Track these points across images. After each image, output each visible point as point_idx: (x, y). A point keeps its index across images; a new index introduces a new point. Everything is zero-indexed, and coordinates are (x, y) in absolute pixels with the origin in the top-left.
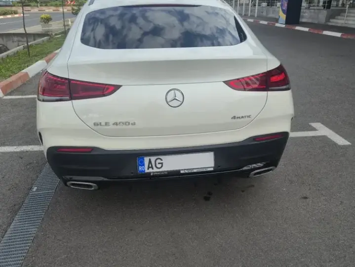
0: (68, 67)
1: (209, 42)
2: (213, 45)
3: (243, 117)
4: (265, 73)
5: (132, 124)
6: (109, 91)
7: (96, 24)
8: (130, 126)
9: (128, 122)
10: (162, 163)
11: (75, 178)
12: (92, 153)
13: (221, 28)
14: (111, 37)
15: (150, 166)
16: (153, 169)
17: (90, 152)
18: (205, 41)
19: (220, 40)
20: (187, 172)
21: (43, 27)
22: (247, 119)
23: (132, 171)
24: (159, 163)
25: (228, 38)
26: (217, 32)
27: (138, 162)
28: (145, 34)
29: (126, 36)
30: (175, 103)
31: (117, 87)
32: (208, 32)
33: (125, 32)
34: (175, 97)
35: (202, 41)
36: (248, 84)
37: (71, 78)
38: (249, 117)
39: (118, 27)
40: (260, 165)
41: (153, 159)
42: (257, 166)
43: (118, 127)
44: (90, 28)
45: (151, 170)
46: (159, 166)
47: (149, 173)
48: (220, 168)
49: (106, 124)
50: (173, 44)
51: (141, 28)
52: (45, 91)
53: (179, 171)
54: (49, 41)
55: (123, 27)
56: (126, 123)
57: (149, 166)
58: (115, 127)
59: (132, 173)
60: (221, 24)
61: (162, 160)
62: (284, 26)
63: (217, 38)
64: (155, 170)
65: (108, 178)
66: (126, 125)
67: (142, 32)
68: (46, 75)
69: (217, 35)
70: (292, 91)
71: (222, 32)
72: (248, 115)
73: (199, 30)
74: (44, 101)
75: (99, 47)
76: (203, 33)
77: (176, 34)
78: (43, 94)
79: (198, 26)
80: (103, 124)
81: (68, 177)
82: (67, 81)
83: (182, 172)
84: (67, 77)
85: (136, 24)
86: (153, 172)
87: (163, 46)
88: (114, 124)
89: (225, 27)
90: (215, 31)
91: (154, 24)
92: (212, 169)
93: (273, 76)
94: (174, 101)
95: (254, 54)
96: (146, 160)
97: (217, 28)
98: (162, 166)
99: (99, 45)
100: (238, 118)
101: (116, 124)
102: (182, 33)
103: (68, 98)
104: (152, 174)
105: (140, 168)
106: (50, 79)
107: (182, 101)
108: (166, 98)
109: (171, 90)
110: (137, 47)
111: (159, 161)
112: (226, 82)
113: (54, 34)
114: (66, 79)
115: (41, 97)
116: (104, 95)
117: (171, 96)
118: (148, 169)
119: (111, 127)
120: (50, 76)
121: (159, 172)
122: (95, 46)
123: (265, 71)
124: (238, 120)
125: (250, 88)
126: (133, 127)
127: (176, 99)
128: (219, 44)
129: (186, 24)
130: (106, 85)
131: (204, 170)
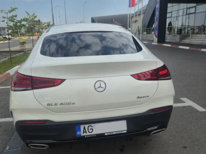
0: (31, 69)
1: (118, 52)
2: (121, 53)
3: (144, 97)
4: (156, 69)
5: (72, 104)
6: (58, 82)
7: (51, 43)
8: (71, 105)
9: (69, 103)
10: (92, 129)
11: (34, 141)
12: (46, 124)
13: (125, 44)
14: (60, 50)
15: (85, 131)
16: (86, 133)
17: (44, 123)
18: (116, 51)
19: (125, 50)
20: (109, 134)
21: (20, 47)
22: (147, 98)
23: (72, 135)
24: (90, 129)
25: (130, 49)
26: (122, 46)
27: (76, 129)
28: (81, 48)
29: (69, 50)
30: (100, 89)
31: (63, 81)
32: (117, 46)
33: (69, 47)
34: (101, 85)
35: (114, 51)
36: (145, 76)
37: (33, 75)
38: (148, 97)
39: (64, 45)
40: (156, 127)
41: (86, 126)
42: (154, 129)
43: (63, 106)
44: (47, 45)
45: (85, 134)
46: (90, 131)
47: (84, 136)
48: (130, 131)
49: (56, 104)
50: (97, 53)
51: (78, 45)
52: (15, 85)
53: (104, 134)
54: (24, 55)
55: (67, 45)
56: (68, 103)
57: (83, 132)
58: (61, 106)
59: (72, 136)
60: (125, 41)
61: (92, 127)
62: (157, 44)
63: (123, 49)
64: (88, 134)
65: (56, 141)
66: (68, 104)
67: (79, 47)
68: (17, 74)
69: (123, 47)
70: (172, 80)
71: (126, 46)
72: (147, 95)
73: (112, 45)
74: (15, 91)
75: (52, 56)
76: (114, 47)
77: (98, 48)
78: (15, 86)
79: (111, 43)
80: (53, 104)
81: (29, 141)
82: (30, 78)
83: (106, 134)
84: (31, 75)
85: (75, 43)
86: (87, 135)
87: (91, 55)
88: (60, 104)
89: (127, 43)
90: (121, 45)
91: (86, 43)
92: (126, 132)
93: (160, 71)
94: (100, 88)
95: (144, 58)
96: (82, 127)
97: (123, 44)
98: (93, 131)
99: (52, 55)
100: (141, 97)
101: (62, 104)
102: (101, 47)
103: (30, 88)
104: (86, 137)
105: (78, 133)
106: (19, 76)
107: (105, 88)
108: (95, 87)
109: (97, 81)
110: (76, 56)
111: (90, 128)
112: (132, 75)
113: (27, 51)
114: (30, 76)
115: (13, 88)
116: (55, 86)
117: (98, 85)
118: (83, 133)
119: (59, 106)
120: (20, 75)
121: (90, 135)
122: (50, 56)
123: (156, 68)
124: (141, 98)
125: (146, 78)
126: (73, 105)
127: (101, 87)
128: (125, 53)
129: (104, 42)
130: (56, 79)
131: (121, 132)
